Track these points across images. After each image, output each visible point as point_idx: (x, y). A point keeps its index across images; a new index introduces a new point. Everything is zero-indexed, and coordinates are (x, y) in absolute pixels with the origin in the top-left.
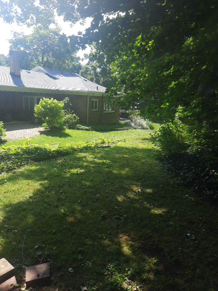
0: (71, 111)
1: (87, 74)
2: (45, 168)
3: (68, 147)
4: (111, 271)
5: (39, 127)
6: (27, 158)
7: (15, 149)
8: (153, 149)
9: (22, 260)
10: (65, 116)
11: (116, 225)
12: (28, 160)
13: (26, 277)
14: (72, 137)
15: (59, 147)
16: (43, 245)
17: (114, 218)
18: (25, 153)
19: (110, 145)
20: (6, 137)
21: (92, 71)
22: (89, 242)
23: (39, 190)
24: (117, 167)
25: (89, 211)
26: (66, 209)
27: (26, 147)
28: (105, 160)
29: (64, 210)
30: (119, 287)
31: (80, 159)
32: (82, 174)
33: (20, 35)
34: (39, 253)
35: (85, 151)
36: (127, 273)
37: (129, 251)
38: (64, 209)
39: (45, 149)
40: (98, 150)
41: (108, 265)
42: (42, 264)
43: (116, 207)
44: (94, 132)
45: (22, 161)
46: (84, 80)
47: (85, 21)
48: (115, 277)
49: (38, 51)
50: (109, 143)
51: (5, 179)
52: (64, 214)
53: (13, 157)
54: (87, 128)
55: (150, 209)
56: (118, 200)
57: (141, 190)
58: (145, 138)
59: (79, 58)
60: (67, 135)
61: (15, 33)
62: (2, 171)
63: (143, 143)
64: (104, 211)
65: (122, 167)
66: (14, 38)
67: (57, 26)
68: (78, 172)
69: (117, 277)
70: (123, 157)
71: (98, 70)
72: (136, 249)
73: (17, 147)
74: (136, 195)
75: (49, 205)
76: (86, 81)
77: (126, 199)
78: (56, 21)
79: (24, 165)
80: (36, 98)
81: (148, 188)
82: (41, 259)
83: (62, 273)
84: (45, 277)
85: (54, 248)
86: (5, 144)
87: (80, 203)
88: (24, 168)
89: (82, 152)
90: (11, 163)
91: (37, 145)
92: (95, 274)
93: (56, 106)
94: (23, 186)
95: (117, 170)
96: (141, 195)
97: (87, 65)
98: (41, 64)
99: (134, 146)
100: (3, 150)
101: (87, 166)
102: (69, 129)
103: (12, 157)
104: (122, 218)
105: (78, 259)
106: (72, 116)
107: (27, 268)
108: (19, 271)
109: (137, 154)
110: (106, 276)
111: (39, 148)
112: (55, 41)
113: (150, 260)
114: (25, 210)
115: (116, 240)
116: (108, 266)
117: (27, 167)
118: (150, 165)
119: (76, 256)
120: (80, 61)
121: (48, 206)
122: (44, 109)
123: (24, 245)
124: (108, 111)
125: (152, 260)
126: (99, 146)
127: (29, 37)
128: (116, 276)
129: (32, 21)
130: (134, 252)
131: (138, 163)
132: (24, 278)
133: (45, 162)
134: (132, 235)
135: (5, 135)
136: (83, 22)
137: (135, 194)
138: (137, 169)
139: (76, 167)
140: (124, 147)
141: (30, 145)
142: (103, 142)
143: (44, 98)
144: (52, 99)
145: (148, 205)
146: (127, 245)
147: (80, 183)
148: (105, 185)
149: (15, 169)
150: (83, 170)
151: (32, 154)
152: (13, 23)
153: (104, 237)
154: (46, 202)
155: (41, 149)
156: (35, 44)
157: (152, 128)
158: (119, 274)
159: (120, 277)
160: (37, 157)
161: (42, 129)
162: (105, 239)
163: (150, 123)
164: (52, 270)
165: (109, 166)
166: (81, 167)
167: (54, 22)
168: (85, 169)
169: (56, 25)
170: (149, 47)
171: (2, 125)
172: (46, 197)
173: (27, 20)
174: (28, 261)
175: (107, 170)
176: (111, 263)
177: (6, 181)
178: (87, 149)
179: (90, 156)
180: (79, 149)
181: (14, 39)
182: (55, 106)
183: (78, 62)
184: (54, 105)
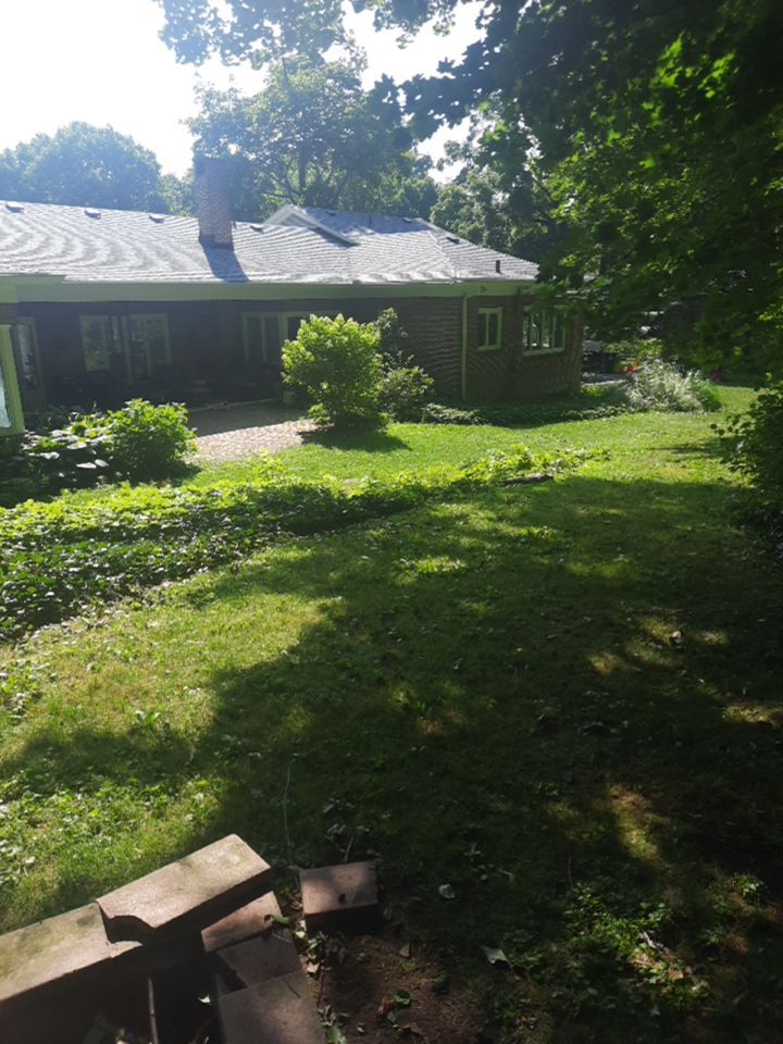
0: (405, 356)
1: (459, 217)
2: (333, 554)
3: (400, 483)
4: (586, 906)
5: (297, 419)
6: (271, 521)
7: (232, 495)
8: (722, 483)
9: (286, 847)
10: (386, 377)
11: (593, 755)
12: (273, 530)
13: (304, 900)
14: (411, 450)
15: (371, 485)
16: (348, 804)
17: (586, 730)
18: (262, 507)
19: (550, 475)
20: (197, 456)
21: (476, 204)
22: (502, 807)
23: (317, 628)
24: (581, 552)
25: (492, 701)
26: (412, 693)
27: (262, 487)
28: (536, 526)
29: (408, 695)
30: (620, 963)
31: (447, 523)
32: (456, 574)
33: (225, 99)
34: (338, 828)
35: (461, 496)
36: (647, 918)
37: (648, 845)
38: (408, 693)
39: (326, 492)
40: (506, 491)
41: (576, 887)
42: (349, 862)
43: (589, 693)
44: (488, 429)
45: (256, 533)
46: (448, 238)
47: (453, 19)
48: (603, 928)
49: (285, 150)
50: (545, 465)
51: (208, 591)
52: (406, 707)
53: (226, 519)
54: (461, 414)
55: (722, 705)
56: (594, 667)
57: (682, 634)
58: (684, 443)
59: (427, 162)
60: (393, 444)
61: (210, 95)
62: (198, 566)
63: (678, 461)
64: (546, 704)
65: (605, 550)
66: (204, 112)
67: (352, 51)
68: (444, 570)
69: (610, 928)
70: (602, 514)
71: (500, 197)
72: (676, 840)
73: (234, 485)
74: (663, 653)
75: (358, 676)
76: (456, 242)
77: (625, 667)
78: (347, 36)
79: (264, 544)
80: (284, 318)
81: (709, 628)
82: (345, 847)
83: (416, 898)
84: (364, 904)
85: (384, 816)
86: (197, 480)
87: (458, 672)
88: (264, 555)
89: (450, 501)
90: (224, 538)
91: (297, 480)
92: (531, 912)
93: (355, 342)
94: (265, 613)
95: (586, 563)
96: (681, 651)
97: (458, 184)
98: (295, 197)
99: (645, 474)
100: (193, 497)
101: (471, 549)
102: (398, 423)
103: (224, 518)
104: (613, 731)
105: (467, 858)
106: (408, 373)
107: (303, 873)
108: (280, 880)
109: (659, 502)
110: (569, 920)
111: (306, 488)
112: (345, 105)
113: (730, 882)
114: (280, 689)
115: (597, 804)
116: (576, 890)
117: (271, 552)
118: (712, 543)
119: (461, 848)
120: (433, 173)
121: (353, 680)
122: (314, 354)
123: (288, 801)
124: (539, 347)
125: (738, 881)
126: (510, 479)
127: (253, 102)
128: (606, 925)
129: (269, 42)
130: (666, 849)
131: (663, 537)
132: (297, 903)
133: (330, 536)
134: (654, 791)
135: (194, 450)
136: (444, 24)
137: (660, 647)
138: (664, 560)
139: (435, 553)
140: (606, 481)
141: (274, 481)
142: (525, 465)
143: (313, 317)
144: (340, 317)
145: (712, 691)
146: (641, 824)
147: (453, 605)
148: (542, 614)
149: (236, 557)
150: (458, 562)
151: (286, 508)
152: (206, 61)
153: (555, 793)
154: (344, 668)
155: (312, 492)
156: (275, 127)
157: (712, 405)
158: (618, 919)
159: (620, 928)
160: (301, 517)
161: (308, 425)
162: (556, 800)
163: (706, 385)
164: (384, 884)
165: (555, 549)
166: (452, 551)
167: (342, 36)
168: (467, 561)
169: (348, 48)
170: (713, 83)
171: (185, 414)
172: (343, 652)
173: (251, 44)
174: (303, 852)
175: (546, 562)
176: (585, 879)
177: (212, 595)
178: (465, 490)
179: (481, 514)
180: (439, 488)
181: (206, 116)
182: (349, 343)
183: (423, 176)
184: (346, 339)
